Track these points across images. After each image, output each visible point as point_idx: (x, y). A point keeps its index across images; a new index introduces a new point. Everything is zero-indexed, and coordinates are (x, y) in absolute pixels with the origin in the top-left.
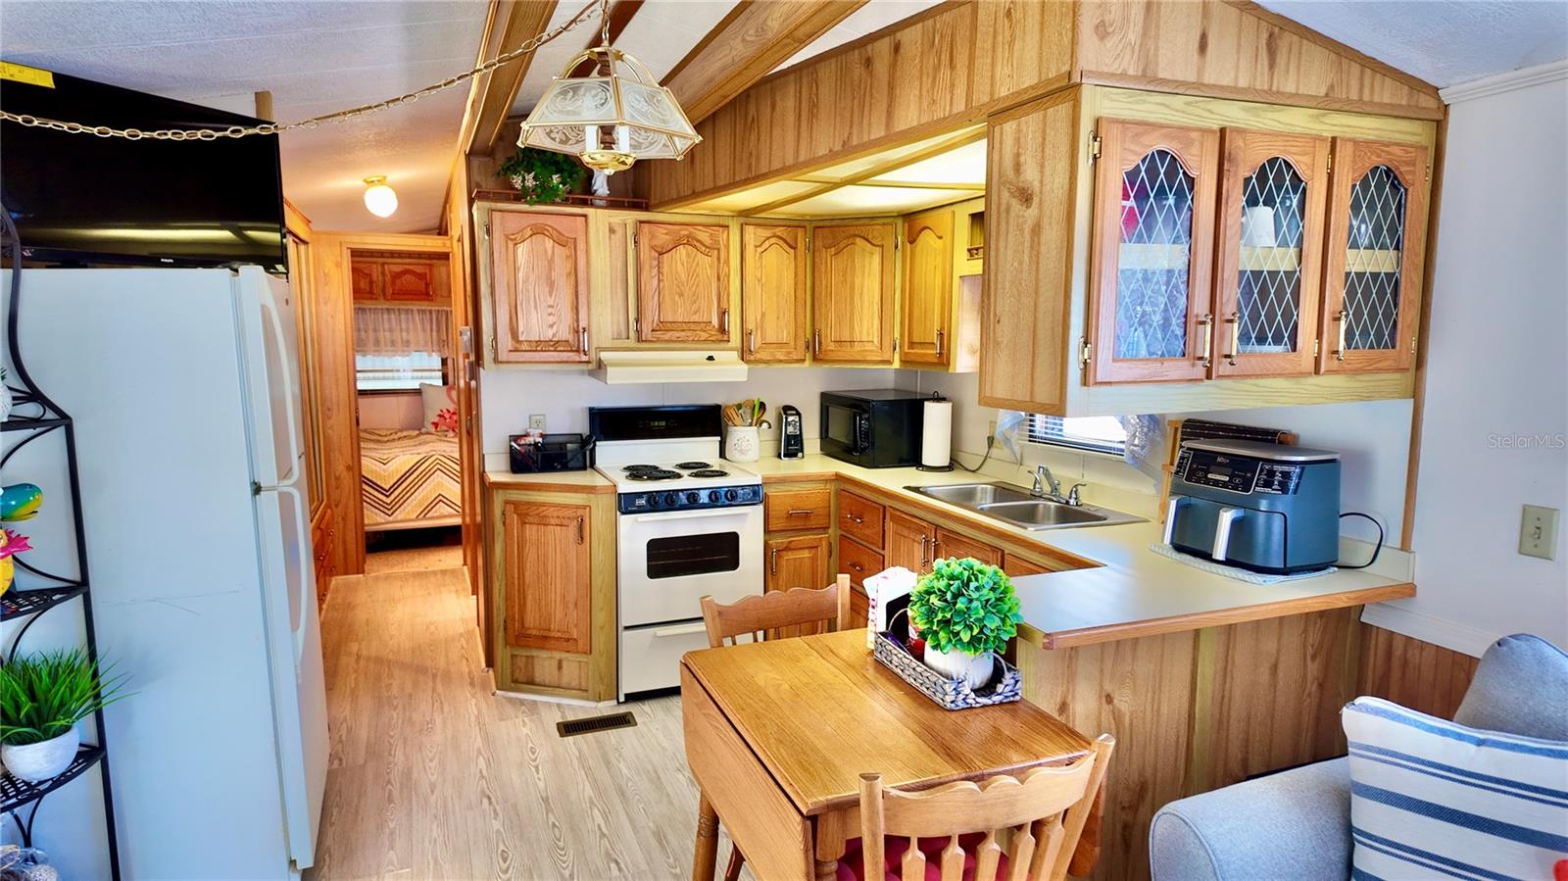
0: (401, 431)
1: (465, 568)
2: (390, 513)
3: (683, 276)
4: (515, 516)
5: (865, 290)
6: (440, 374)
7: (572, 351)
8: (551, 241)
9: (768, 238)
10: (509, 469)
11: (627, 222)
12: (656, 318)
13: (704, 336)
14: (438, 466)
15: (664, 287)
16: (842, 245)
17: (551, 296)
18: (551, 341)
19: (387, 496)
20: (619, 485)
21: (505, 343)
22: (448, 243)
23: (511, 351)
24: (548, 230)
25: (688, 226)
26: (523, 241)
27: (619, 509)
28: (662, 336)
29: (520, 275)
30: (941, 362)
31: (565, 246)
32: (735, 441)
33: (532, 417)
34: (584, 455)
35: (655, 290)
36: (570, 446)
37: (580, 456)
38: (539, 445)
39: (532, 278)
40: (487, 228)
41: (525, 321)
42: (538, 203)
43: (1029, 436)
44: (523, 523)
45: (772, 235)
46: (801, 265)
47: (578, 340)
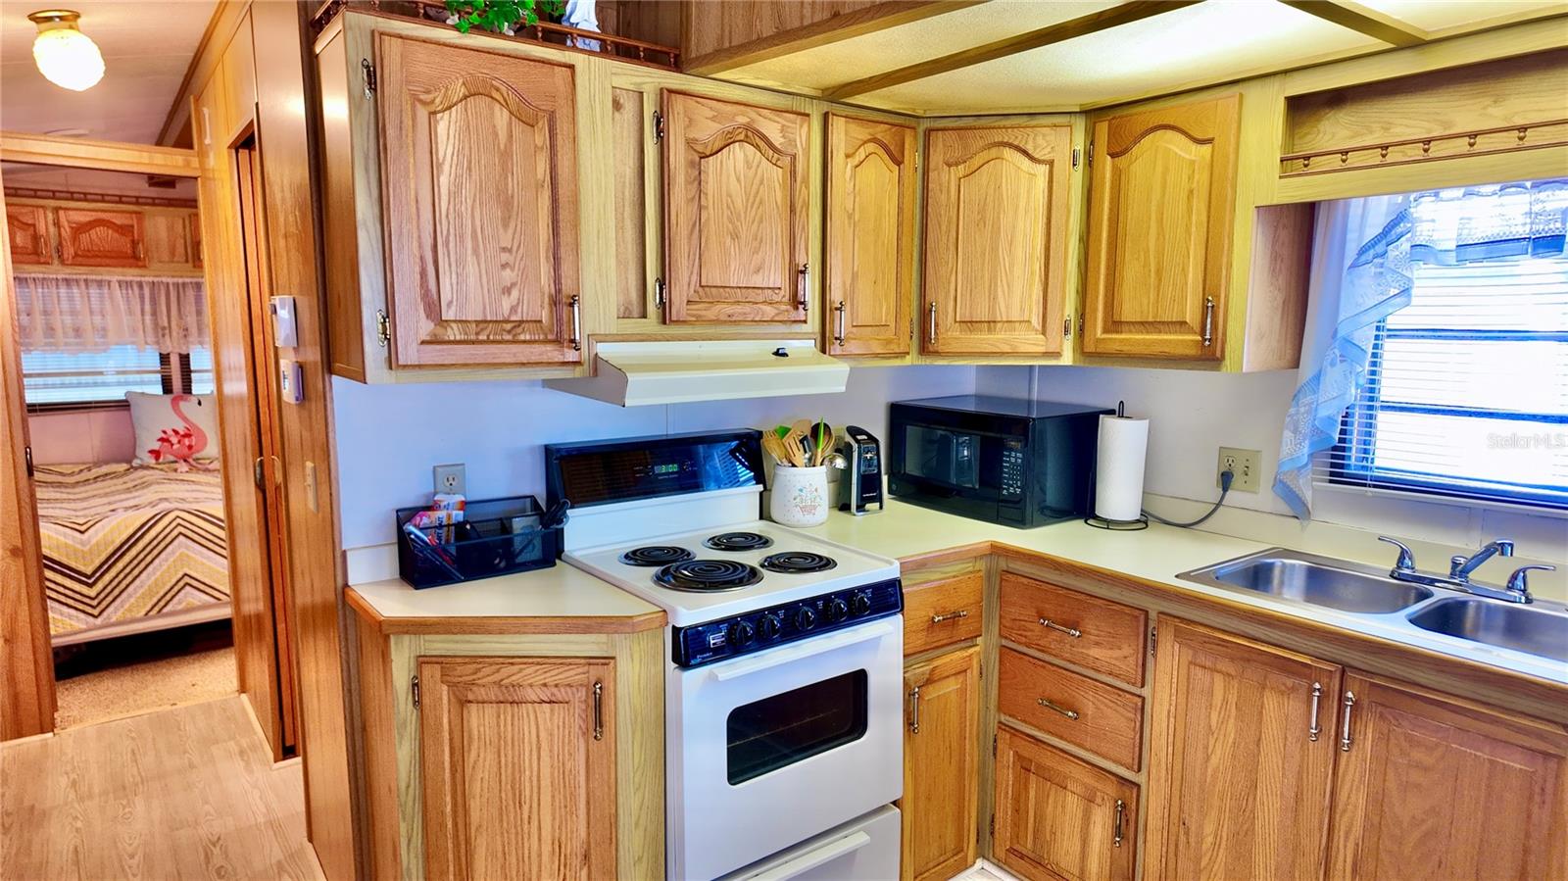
0: (98, 464)
1: (244, 697)
2: (96, 612)
3: (739, 204)
4: (445, 688)
6: (158, 377)
7: (546, 342)
8: (506, 113)
9: (865, 142)
10: (398, 576)
11: (646, 89)
12: (695, 277)
13: (769, 311)
14: (179, 521)
15: (708, 219)
16: (977, 161)
17: (506, 226)
18: (507, 321)
19: (90, 586)
20: (674, 611)
21: (414, 325)
22: (195, 162)
23: (423, 343)
24: (497, 90)
25: (748, 109)
26: (450, 108)
27: (675, 659)
28: (703, 313)
29: (444, 180)
30: (1209, 356)
31: (533, 126)
32: (797, 493)
33: (439, 469)
34: (545, 539)
35: (694, 225)
36: (519, 525)
37: (537, 542)
38: (468, 527)
39: (468, 192)
40: (369, 72)
41: (454, 281)
42: (477, 29)
43: (1332, 474)
44: (464, 703)
45: (870, 137)
46: (908, 193)
47: (559, 320)
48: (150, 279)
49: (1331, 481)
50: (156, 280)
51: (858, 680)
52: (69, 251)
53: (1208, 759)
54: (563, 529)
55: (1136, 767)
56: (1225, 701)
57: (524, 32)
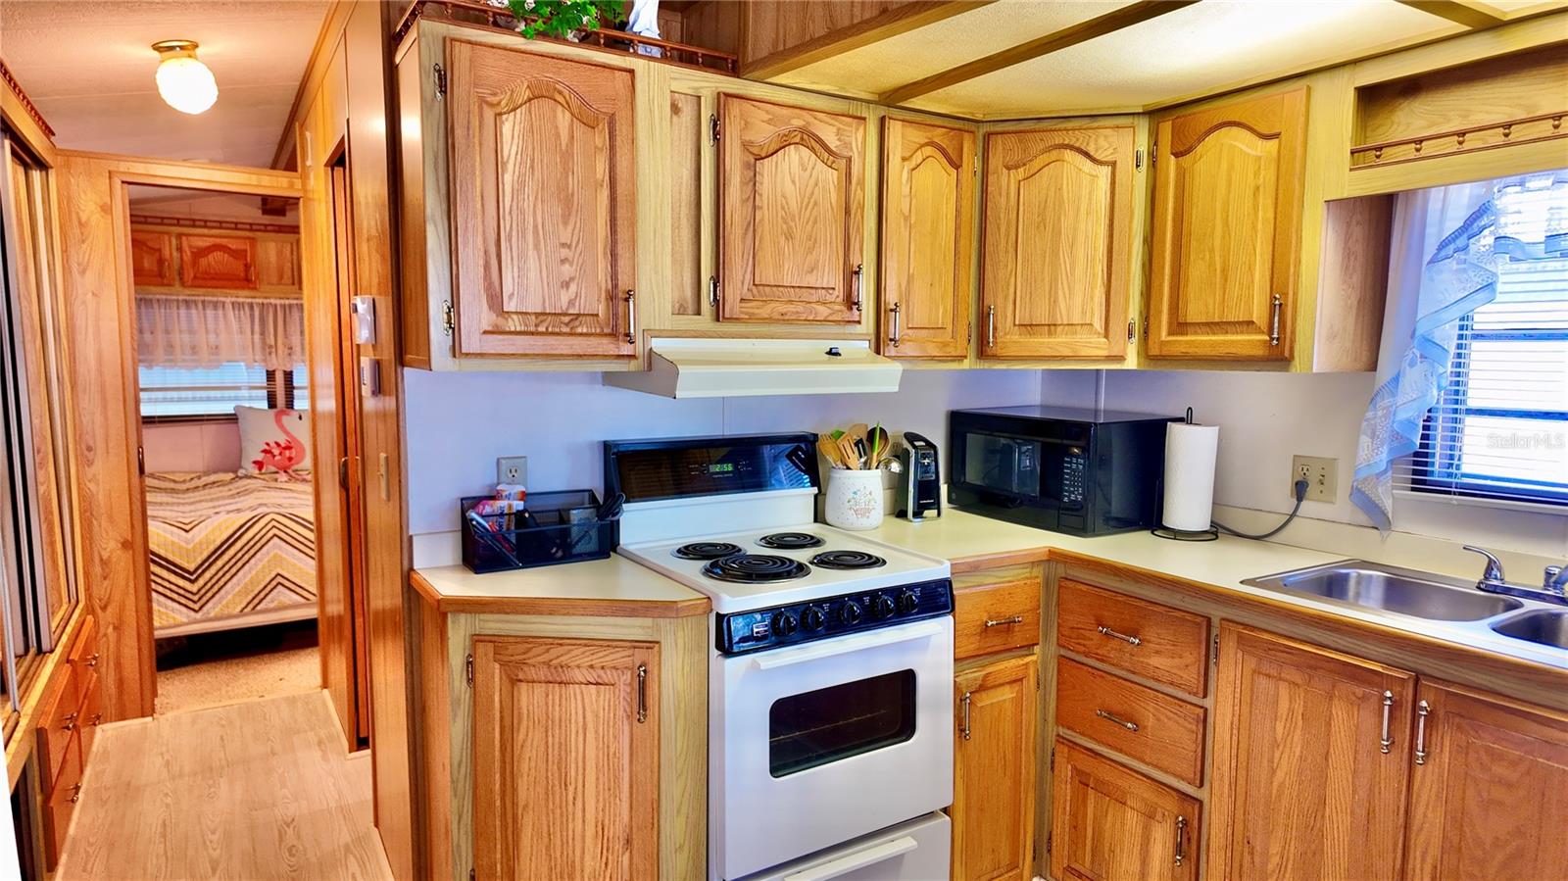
0: (207, 473)
1: (326, 691)
2: (196, 607)
3: (794, 205)
4: (497, 666)
5: (1081, 239)
6: (264, 393)
7: (603, 335)
8: (568, 115)
9: (922, 146)
10: (461, 563)
11: (702, 93)
12: (748, 276)
13: (822, 312)
14: (274, 523)
15: (762, 220)
16: (1037, 164)
17: (565, 224)
18: (565, 314)
19: (192, 582)
20: (718, 598)
21: (476, 315)
22: (298, 184)
23: (485, 332)
24: (560, 93)
25: (804, 113)
26: (514, 110)
27: (719, 645)
28: (756, 311)
29: (508, 178)
30: (1277, 356)
31: (593, 128)
32: (852, 495)
33: (503, 461)
34: (601, 530)
35: (749, 224)
36: (576, 516)
37: (594, 533)
38: (527, 515)
39: (530, 190)
40: (440, 75)
41: (516, 275)
42: (543, 35)
43: (1414, 481)
44: (515, 681)
45: (927, 141)
46: (966, 193)
47: (615, 315)
48: (260, 301)
49: (1413, 489)
50: (265, 301)
51: (906, 680)
52: (189, 274)
53: (1273, 772)
54: (618, 522)
55: (1198, 782)
56: (1291, 710)
57: (587, 39)
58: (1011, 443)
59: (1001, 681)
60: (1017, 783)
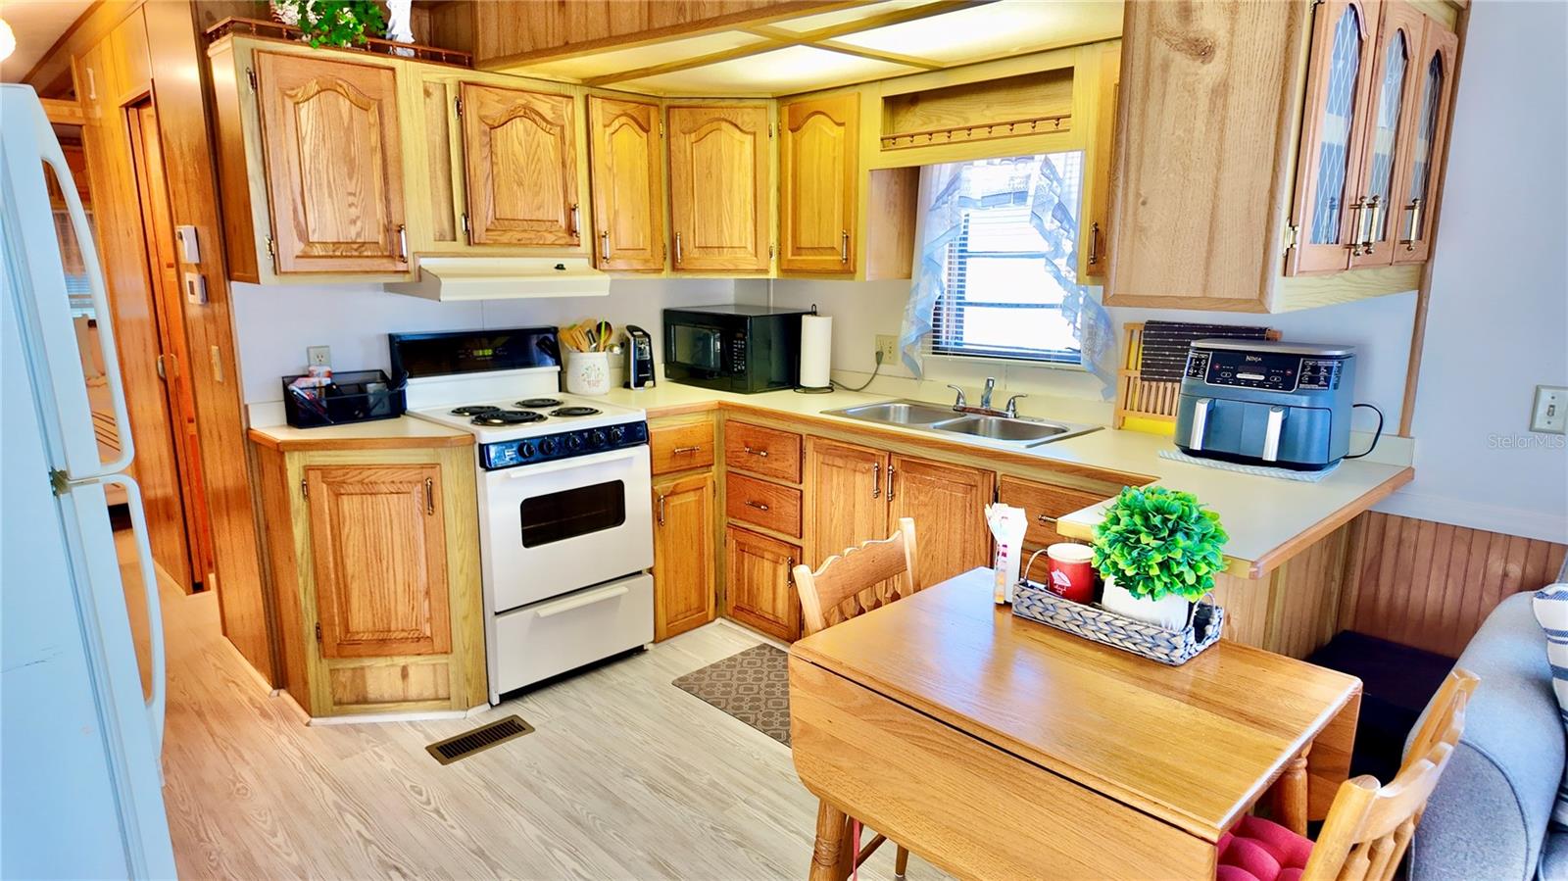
3: (522, 160)
4: (325, 486)
5: (735, 187)
7: (383, 257)
8: (347, 102)
9: (618, 116)
11: (447, 82)
12: (491, 213)
13: (550, 238)
15: (499, 172)
16: (704, 131)
17: (351, 178)
18: (355, 243)
20: (479, 433)
21: (290, 245)
22: (79, 112)
23: (297, 257)
24: (341, 86)
25: (525, 94)
26: (308, 99)
27: (483, 465)
28: (498, 238)
29: (307, 149)
30: (847, 269)
31: (366, 110)
32: (583, 371)
33: (311, 350)
34: (391, 397)
35: (488, 175)
36: (371, 387)
37: (386, 401)
38: (334, 387)
39: (323, 155)
40: (251, 77)
41: (317, 215)
42: (325, 45)
43: (934, 348)
44: (338, 495)
45: (622, 112)
46: (655, 153)
47: (391, 242)
49: (934, 353)
51: (617, 487)
54: (404, 391)
55: (798, 535)
57: (357, 46)
58: (710, 333)
59: (688, 489)
60: (701, 554)
